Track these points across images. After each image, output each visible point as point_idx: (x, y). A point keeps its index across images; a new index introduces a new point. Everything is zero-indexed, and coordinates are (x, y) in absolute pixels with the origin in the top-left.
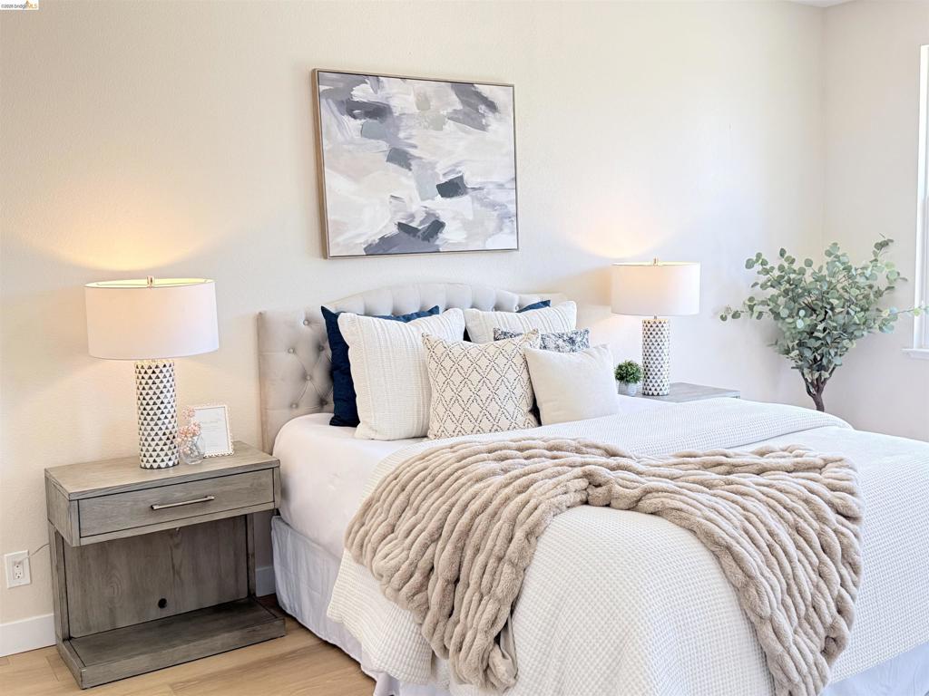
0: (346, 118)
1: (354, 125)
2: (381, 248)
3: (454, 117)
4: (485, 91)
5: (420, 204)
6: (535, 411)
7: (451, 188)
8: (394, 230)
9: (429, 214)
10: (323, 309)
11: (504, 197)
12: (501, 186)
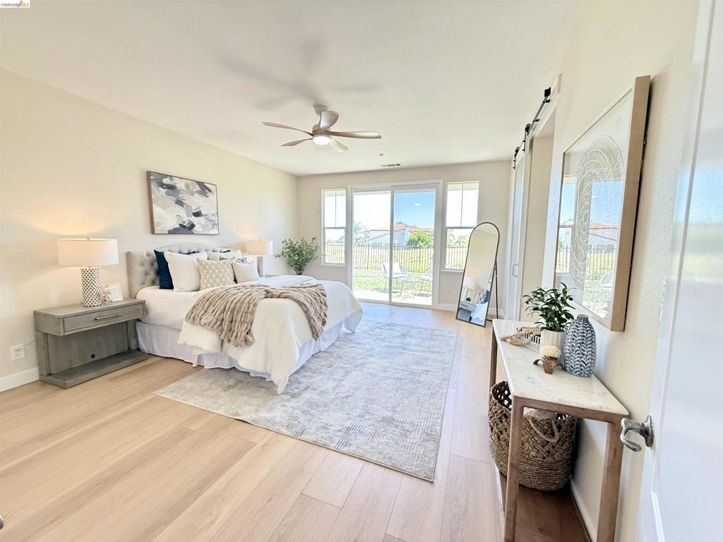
0: (160, 189)
1: (163, 191)
2: (173, 232)
3: (198, 192)
4: (208, 185)
5: (187, 219)
6: (235, 281)
7: (197, 214)
8: (178, 226)
9: (190, 222)
10: (155, 251)
11: (215, 218)
12: (213, 215)
